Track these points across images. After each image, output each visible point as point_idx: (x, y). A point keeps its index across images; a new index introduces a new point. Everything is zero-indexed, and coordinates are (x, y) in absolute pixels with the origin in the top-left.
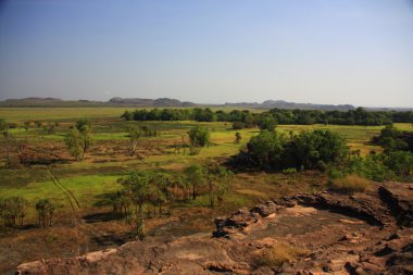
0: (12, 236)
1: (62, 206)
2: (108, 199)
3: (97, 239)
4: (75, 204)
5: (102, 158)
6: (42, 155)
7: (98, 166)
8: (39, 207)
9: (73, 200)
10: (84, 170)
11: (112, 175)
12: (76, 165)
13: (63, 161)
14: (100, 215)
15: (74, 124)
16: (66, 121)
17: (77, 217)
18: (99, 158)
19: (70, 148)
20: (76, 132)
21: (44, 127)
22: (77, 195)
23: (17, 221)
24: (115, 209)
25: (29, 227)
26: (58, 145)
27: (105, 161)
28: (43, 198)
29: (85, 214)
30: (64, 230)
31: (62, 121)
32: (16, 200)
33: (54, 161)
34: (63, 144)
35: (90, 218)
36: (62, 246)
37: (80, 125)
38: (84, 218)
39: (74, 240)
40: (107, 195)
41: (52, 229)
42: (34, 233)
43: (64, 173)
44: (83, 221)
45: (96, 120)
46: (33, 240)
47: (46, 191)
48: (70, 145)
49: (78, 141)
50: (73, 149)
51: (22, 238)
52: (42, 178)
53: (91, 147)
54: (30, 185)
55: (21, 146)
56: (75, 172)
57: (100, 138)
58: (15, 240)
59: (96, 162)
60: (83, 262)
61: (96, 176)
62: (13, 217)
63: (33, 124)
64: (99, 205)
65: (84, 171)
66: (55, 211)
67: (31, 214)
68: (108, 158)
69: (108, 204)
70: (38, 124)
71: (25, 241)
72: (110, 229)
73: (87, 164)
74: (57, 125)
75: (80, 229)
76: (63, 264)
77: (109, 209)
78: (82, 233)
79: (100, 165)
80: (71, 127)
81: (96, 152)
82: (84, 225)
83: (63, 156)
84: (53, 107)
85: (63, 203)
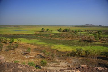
0: (79, 58)
1: (92, 53)
2: (105, 54)
4: (95, 53)
5: (104, 42)
6: (88, 39)
7: (103, 44)
8: (86, 52)
10: (99, 44)
11: (107, 47)
12: (96, 43)
13: (93, 41)
14: (102, 57)
15: (97, 32)
16: (95, 31)
17: (95, 57)
20: (97, 34)
21: (89, 32)
22: (96, 51)
23: (80, 54)
24: (107, 57)
25: (83, 56)
26: (92, 37)
27: (105, 43)
28: (87, 50)
29: (97, 56)
30: (91, 59)
32: (81, 49)
33: (91, 41)
34: (94, 37)
35: (99, 58)
36: (90, 63)
37: (99, 32)
39: (93, 62)
40: (104, 52)
41: (88, 58)
42: (84, 58)
43: (93, 44)
44: (97, 58)
45: (103, 31)
46: (83, 60)
47: (88, 48)
48: (95, 37)
49: (98, 36)
50: (96, 38)
51: (81, 59)
52: (87, 45)
53: (101, 38)
54: (84, 46)
55: (83, 36)
56: (96, 45)
57: (104, 36)
58: (79, 59)
59: (102, 43)
60: (97, 69)
61: (102, 47)
62: (80, 53)
63: (86, 31)
64: (102, 55)
65: (99, 45)
66: (90, 54)
67: (84, 53)
68: (106, 42)
69: (105, 55)
70: (88, 31)
71: (81, 60)
72: (104, 62)
73: (100, 43)
74: (93, 32)
75: (95, 60)
76: (92, 68)
77: (105, 56)
78: (96, 61)
79: (104, 44)
80: (96, 33)
81: (103, 40)
82: (97, 59)
83: (93, 40)
84: (92, 27)
85: (92, 52)
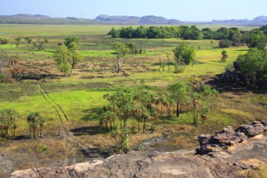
0: (5, 146)
1: (51, 119)
2: (95, 114)
3: (84, 152)
4: (63, 117)
5: (89, 74)
6: (33, 70)
7: (85, 81)
8: (29, 119)
9: (61, 113)
10: (73, 85)
11: (98, 90)
12: (64, 80)
13: (52, 76)
14: (87, 128)
15: (62, 41)
16: (55, 38)
17: (65, 129)
18: (86, 74)
19: (58, 64)
20: (64, 49)
21: (34, 44)
22: (66, 109)
23: (10, 132)
24: (101, 123)
25: (20, 138)
26: (47, 61)
27: (93, 77)
28: (34, 111)
29: (73, 128)
30: (53, 141)
31: (51, 37)
32: (9, 112)
33: (44, 76)
34: (52, 60)
35: (77, 131)
36: (51, 157)
37: (69, 42)
38: (72, 131)
39: (62, 151)
40: (94, 110)
41: (43, 140)
42: (26, 144)
43: (53, 88)
44: (71, 133)
45: (84, 37)
46: (24, 150)
47: (36, 105)
48: (59, 61)
49: (66, 57)
50: (62, 65)
51: (14, 147)
52: (32, 92)
53: (79, 64)
54: (22, 98)
55: (13, 61)
56: (63, 87)
57: (87, 55)
58: (8, 149)
59: (82, 78)
60: (71, 171)
61: (83, 92)
62: (6, 128)
63: (23, 40)
64: (86, 119)
65: (72, 87)
66: (45, 124)
67: (23, 126)
68: (95, 74)
69: (95, 118)
70: (28, 40)
71: (17, 151)
72: (96, 142)
73: (75, 80)
74: (46, 42)
75: (68, 141)
76: (53, 173)
77: (96, 123)
78: (69, 145)
79: (88, 81)
80: (60, 44)
81: (84, 68)
82: (72, 137)
83: (52, 72)
84: (43, 23)
85: (53, 116)
